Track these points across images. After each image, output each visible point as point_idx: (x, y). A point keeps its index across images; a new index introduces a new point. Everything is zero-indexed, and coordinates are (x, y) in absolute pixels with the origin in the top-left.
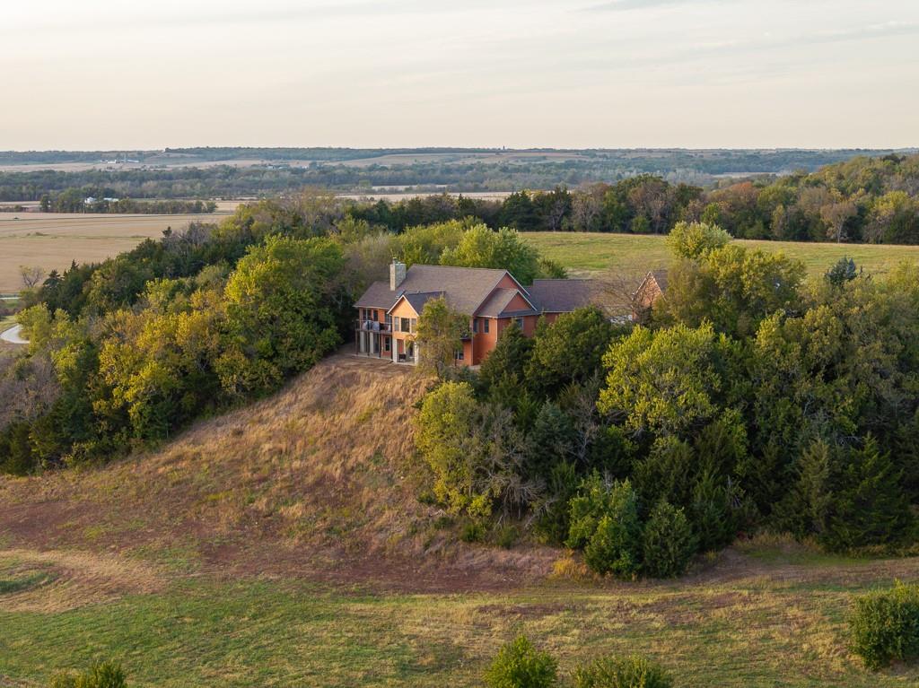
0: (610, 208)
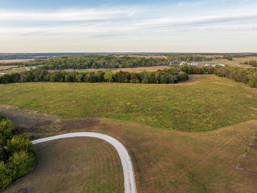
0: (29, 77)
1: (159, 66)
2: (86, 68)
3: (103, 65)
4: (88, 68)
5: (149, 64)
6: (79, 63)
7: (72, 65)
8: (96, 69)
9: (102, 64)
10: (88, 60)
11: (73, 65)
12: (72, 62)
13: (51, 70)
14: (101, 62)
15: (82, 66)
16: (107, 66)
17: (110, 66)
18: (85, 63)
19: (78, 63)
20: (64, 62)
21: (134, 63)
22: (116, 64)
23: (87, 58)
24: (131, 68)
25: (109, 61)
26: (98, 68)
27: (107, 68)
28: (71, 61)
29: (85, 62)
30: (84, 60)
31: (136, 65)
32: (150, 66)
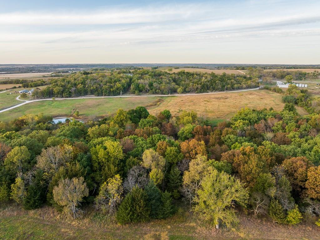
1: (245, 88)
2: (119, 94)
3: (149, 88)
4: (123, 94)
5: (229, 86)
6: (108, 84)
7: (95, 87)
8: (137, 95)
9: (147, 86)
10: (124, 78)
11: (97, 87)
12: (95, 82)
13: (57, 97)
14: (145, 82)
15: (112, 90)
16: (156, 90)
17: (161, 90)
18: (118, 85)
19: (105, 85)
20: (82, 83)
21: (202, 84)
22: (170, 87)
23: (121, 75)
24: (198, 93)
25: (158, 79)
26: (141, 93)
27: (156, 93)
28: (94, 79)
29: (117, 82)
30: (116, 78)
31: (207, 88)
32: (231, 90)
